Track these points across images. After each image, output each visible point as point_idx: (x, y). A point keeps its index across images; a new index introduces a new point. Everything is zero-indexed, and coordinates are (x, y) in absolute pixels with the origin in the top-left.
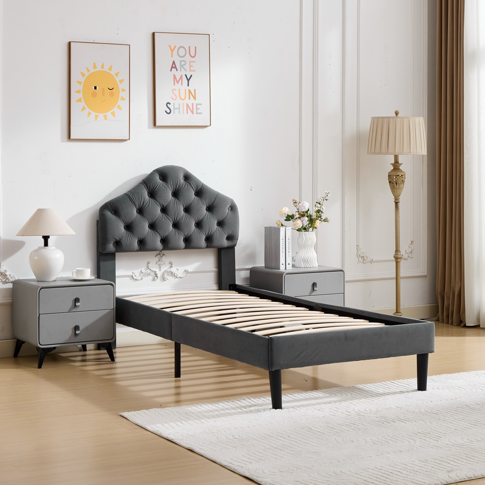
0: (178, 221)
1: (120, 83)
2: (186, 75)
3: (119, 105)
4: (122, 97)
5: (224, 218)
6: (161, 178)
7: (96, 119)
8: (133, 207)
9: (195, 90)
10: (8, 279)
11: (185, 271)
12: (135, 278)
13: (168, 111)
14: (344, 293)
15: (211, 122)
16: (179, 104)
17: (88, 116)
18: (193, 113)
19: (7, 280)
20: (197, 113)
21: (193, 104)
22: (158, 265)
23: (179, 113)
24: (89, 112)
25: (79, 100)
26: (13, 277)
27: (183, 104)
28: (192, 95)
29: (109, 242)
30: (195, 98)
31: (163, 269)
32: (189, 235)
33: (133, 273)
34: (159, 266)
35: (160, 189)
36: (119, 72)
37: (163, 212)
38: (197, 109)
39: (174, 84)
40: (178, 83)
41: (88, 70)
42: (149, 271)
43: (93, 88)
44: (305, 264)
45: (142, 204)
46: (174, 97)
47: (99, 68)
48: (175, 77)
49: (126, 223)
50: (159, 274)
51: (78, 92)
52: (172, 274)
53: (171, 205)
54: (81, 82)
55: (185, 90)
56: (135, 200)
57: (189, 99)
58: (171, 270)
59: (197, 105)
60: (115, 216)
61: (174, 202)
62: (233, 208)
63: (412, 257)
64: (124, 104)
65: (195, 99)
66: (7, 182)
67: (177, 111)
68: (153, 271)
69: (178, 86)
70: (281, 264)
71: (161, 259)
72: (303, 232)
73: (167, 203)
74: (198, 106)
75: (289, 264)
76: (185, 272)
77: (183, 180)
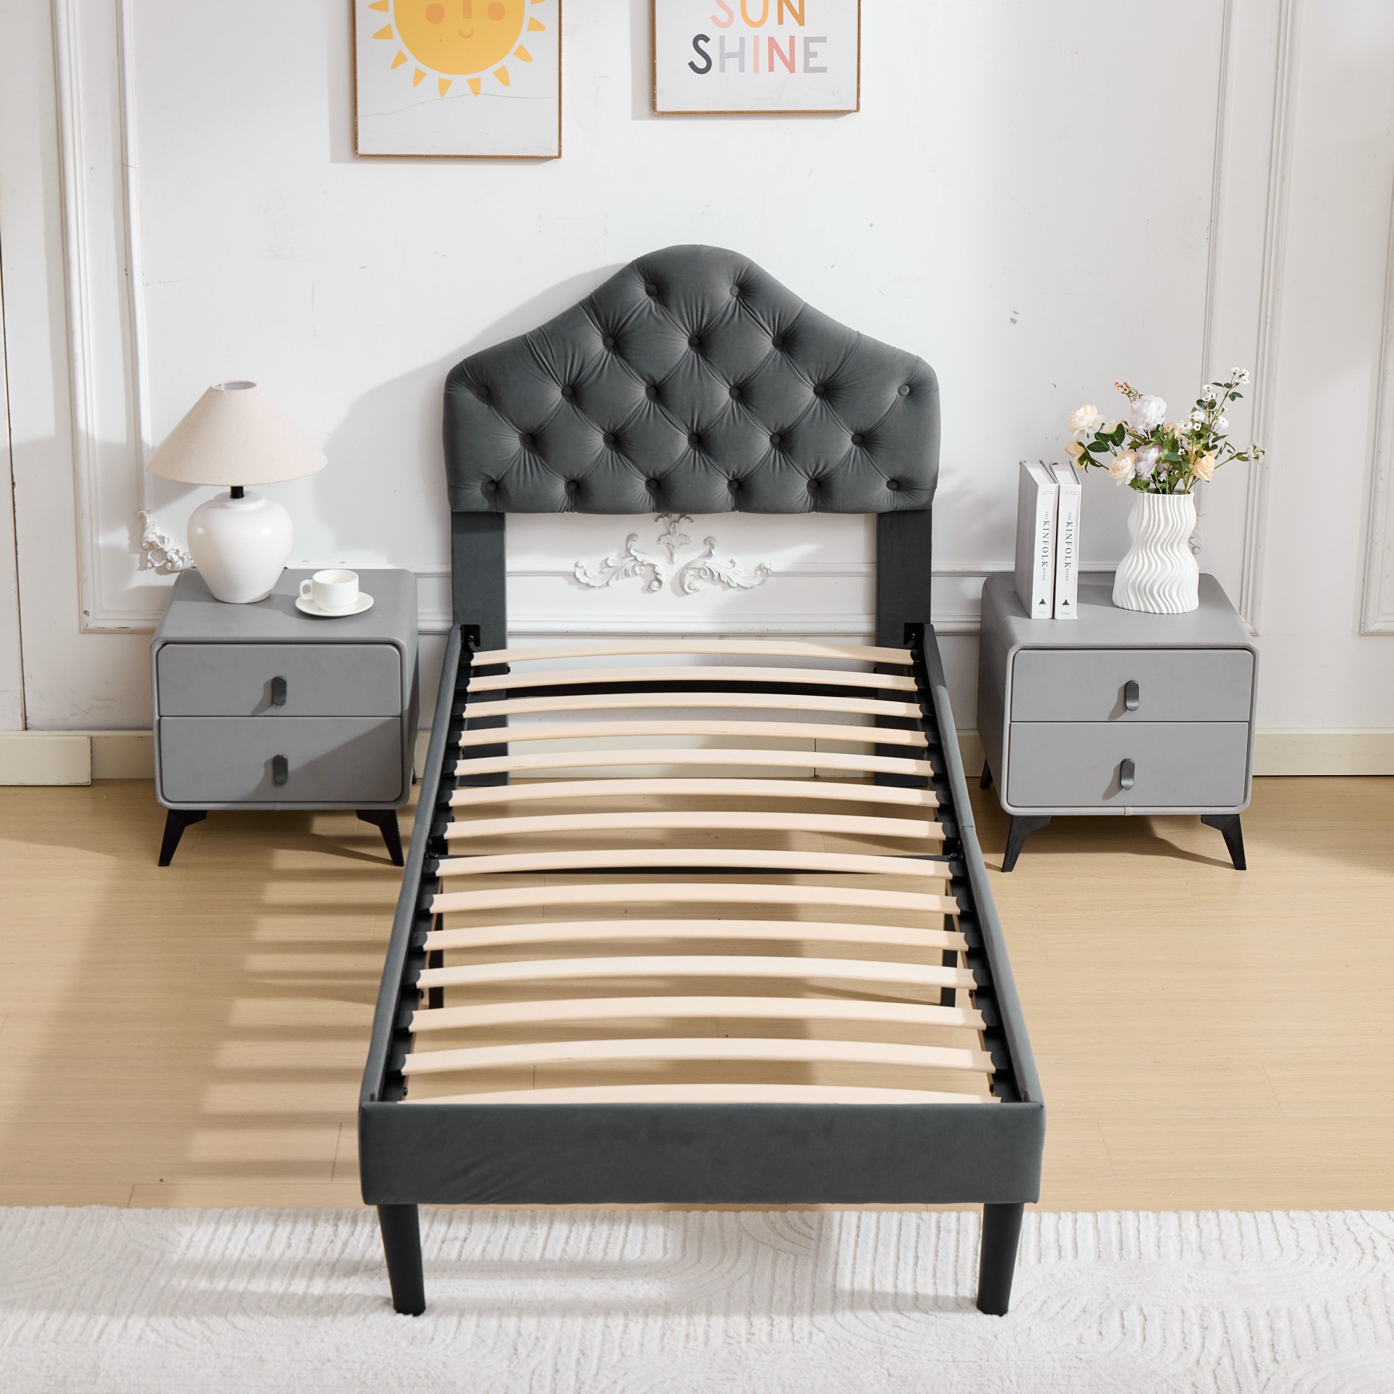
0: (704, 427)
3: (522, 46)
4: (532, 20)
5: (875, 423)
6: (653, 287)
7: (442, 94)
8: (544, 380)
10: (171, 562)
11: (761, 568)
12: (583, 579)
13: (701, 63)
14: (1250, 722)
15: (861, 99)
16: (742, 40)
17: (416, 83)
18: (792, 70)
19: (170, 564)
20: (808, 69)
21: (792, 39)
22: (663, 546)
23: (742, 69)
24: (417, 70)
25: (385, 34)
26: (185, 558)
27: (756, 39)
28: (792, 7)
29: (466, 482)
30: (800, 19)
31: (681, 559)
32: (744, 473)
33: (576, 565)
34: (669, 549)
35: (642, 326)
37: (654, 398)
38: (809, 55)
42: (629, 563)
45: (575, 372)
46: (723, 17)
49: (523, 427)
50: (667, 572)
51: (380, 6)
52: (713, 576)
53: (681, 376)
56: (551, 361)
57: (781, 22)
58: (705, 563)
59: (808, 41)
61: (689, 369)
62: (917, 389)
64: (541, 44)
65: (802, 23)
66: (160, 282)
67: (732, 64)
68: (644, 563)
70: (1036, 600)
71: (674, 528)
72: (1144, 495)
73: (667, 372)
74: (813, 47)
75: (1066, 603)
76: (759, 573)
77: (728, 296)
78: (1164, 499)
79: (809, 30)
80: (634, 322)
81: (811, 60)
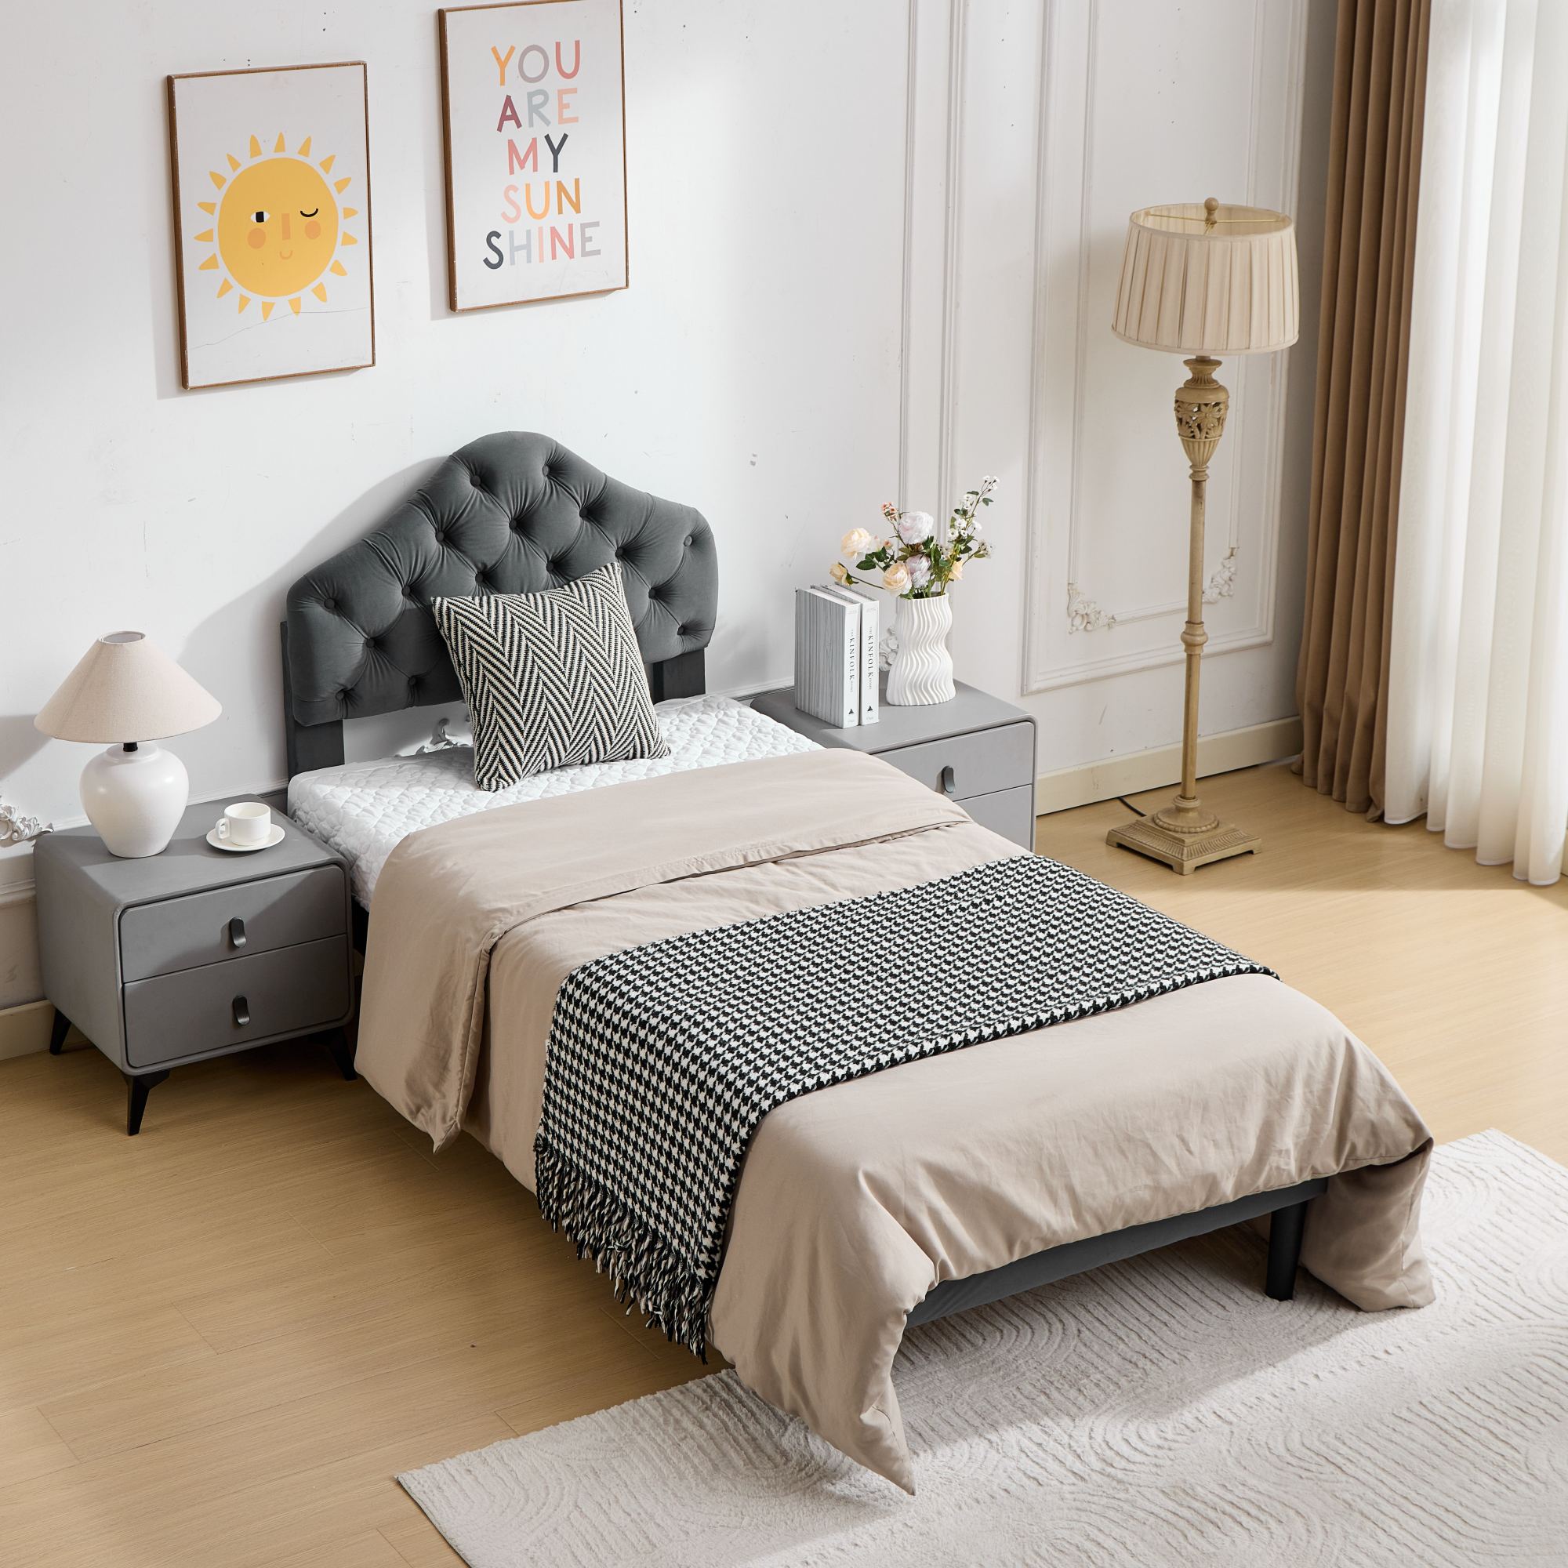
1: (339, 192)
2: (547, 138)
3: (337, 261)
4: (346, 235)
5: (671, 575)
6: (477, 478)
7: (266, 317)
8: (394, 584)
9: (577, 181)
10: (16, 831)
13: (494, 259)
14: (1033, 784)
15: (630, 276)
16: (529, 232)
17: (241, 310)
18: (571, 256)
19: (16, 834)
20: (585, 254)
21: (571, 227)
23: (529, 261)
24: (241, 295)
25: (210, 264)
26: (31, 825)
27: (541, 229)
28: (569, 197)
29: (321, 696)
30: (577, 207)
35: (474, 517)
36: (332, 158)
37: (483, 581)
38: (585, 240)
39: (512, 172)
40: (522, 166)
41: (234, 164)
42: (444, 747)
43: (254, 217)
44: (918, 696)
45: (418, 570)
46: (512, 213)
47: (268, 153)
48: (511, 145)
49: (370, 631)
51: (206, 237)
53: (510, 559)
54: (214, 205)
55: (547, 184)
56: (398, 563)
57: (560, 211)
59: (584, 226)
60: (339, 616)
61: (517, 550)
62: (700, 540)
63: (1231, 593)
64: (353, 258)
65: (578, 210)
67: (521, 255)
68: (458, 744)
69: (524, 175)
70: (846, 711)
72: (912, 602)
73: (497, 557)
74: (589, 232)
75: (870, 709)
77: (542, 476)
78: (929, 602)
79: (585, 216)
80: (468, 514)
81: (587, 244)
